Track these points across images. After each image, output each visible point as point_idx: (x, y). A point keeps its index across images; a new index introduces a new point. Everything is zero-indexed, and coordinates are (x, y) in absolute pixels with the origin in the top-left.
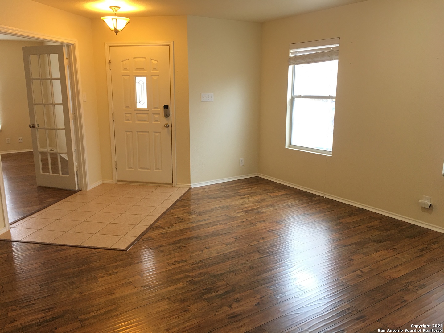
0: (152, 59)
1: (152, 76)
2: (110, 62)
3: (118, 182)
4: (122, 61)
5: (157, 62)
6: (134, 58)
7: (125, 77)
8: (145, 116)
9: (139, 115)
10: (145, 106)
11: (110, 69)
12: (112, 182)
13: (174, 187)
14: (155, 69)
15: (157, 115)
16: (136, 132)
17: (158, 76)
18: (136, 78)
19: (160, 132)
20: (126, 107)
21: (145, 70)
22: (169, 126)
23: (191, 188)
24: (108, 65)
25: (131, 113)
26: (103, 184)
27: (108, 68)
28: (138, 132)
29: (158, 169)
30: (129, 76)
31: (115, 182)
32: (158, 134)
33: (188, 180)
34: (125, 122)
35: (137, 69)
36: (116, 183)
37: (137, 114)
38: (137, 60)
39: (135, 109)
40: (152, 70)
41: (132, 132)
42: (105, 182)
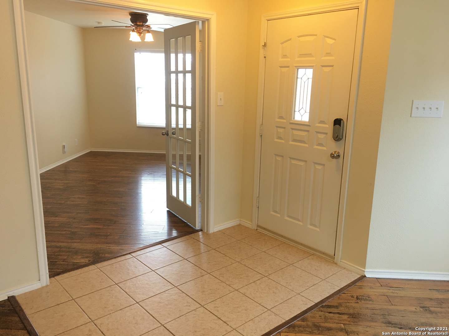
0: (326, 37)
1: (323, 66)
2: (265, 45)
3: (258, 228)
4: (282, 43)
5: (334, 41)
6: (299, 37)
7: (284, 70)
8: (304, 134)
9: (295, 132)
10: (306, 118)
11: (265, 57)
12: (251, 225)
13: (336, 264)
14: (328, 54)
15: (322, 135)
16: (289, 159)
17: (332, 66)
18: (299, 70)
19: (324, 165)
20: (280, 117)
21: (313, 56)
22: (339, 156)
23: (365, 276)
24: (262, 51)
25: (284, 128)
26: (239, 225)
27: (262, 57)
28: (291, 158)
29: (314, 225)
30: (288, 67)
31: (255, 227)
32: (319, 167)
33: (362, 261)
34: (276, 140)
35: (301, 55)
36: (256, 229)
37: (293, 129)
38: (302, 39)
39: (291, 122)
40: (324, 57)
41: (282, 156)
42: (243, 223)
